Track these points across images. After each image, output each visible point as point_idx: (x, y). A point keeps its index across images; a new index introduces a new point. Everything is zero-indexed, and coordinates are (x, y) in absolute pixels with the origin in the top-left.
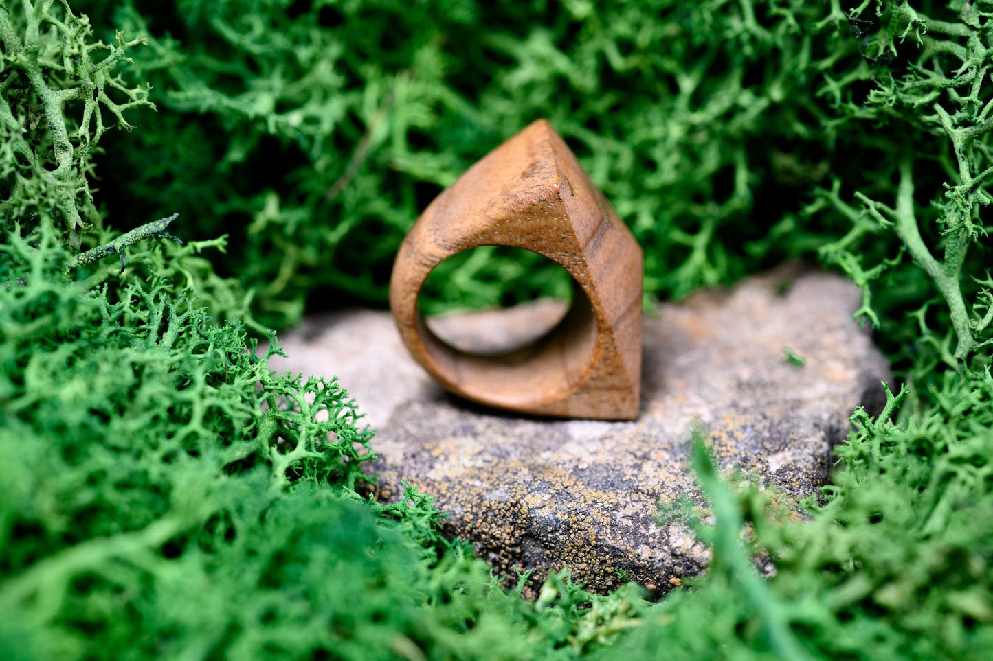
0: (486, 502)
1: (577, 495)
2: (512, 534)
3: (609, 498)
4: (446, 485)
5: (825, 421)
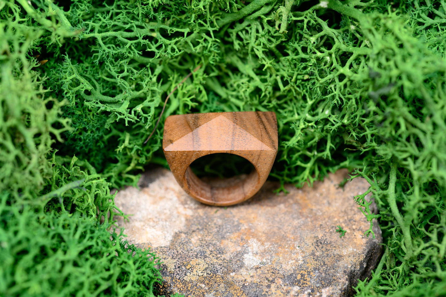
4: (190, 285)
5: (349, 269)
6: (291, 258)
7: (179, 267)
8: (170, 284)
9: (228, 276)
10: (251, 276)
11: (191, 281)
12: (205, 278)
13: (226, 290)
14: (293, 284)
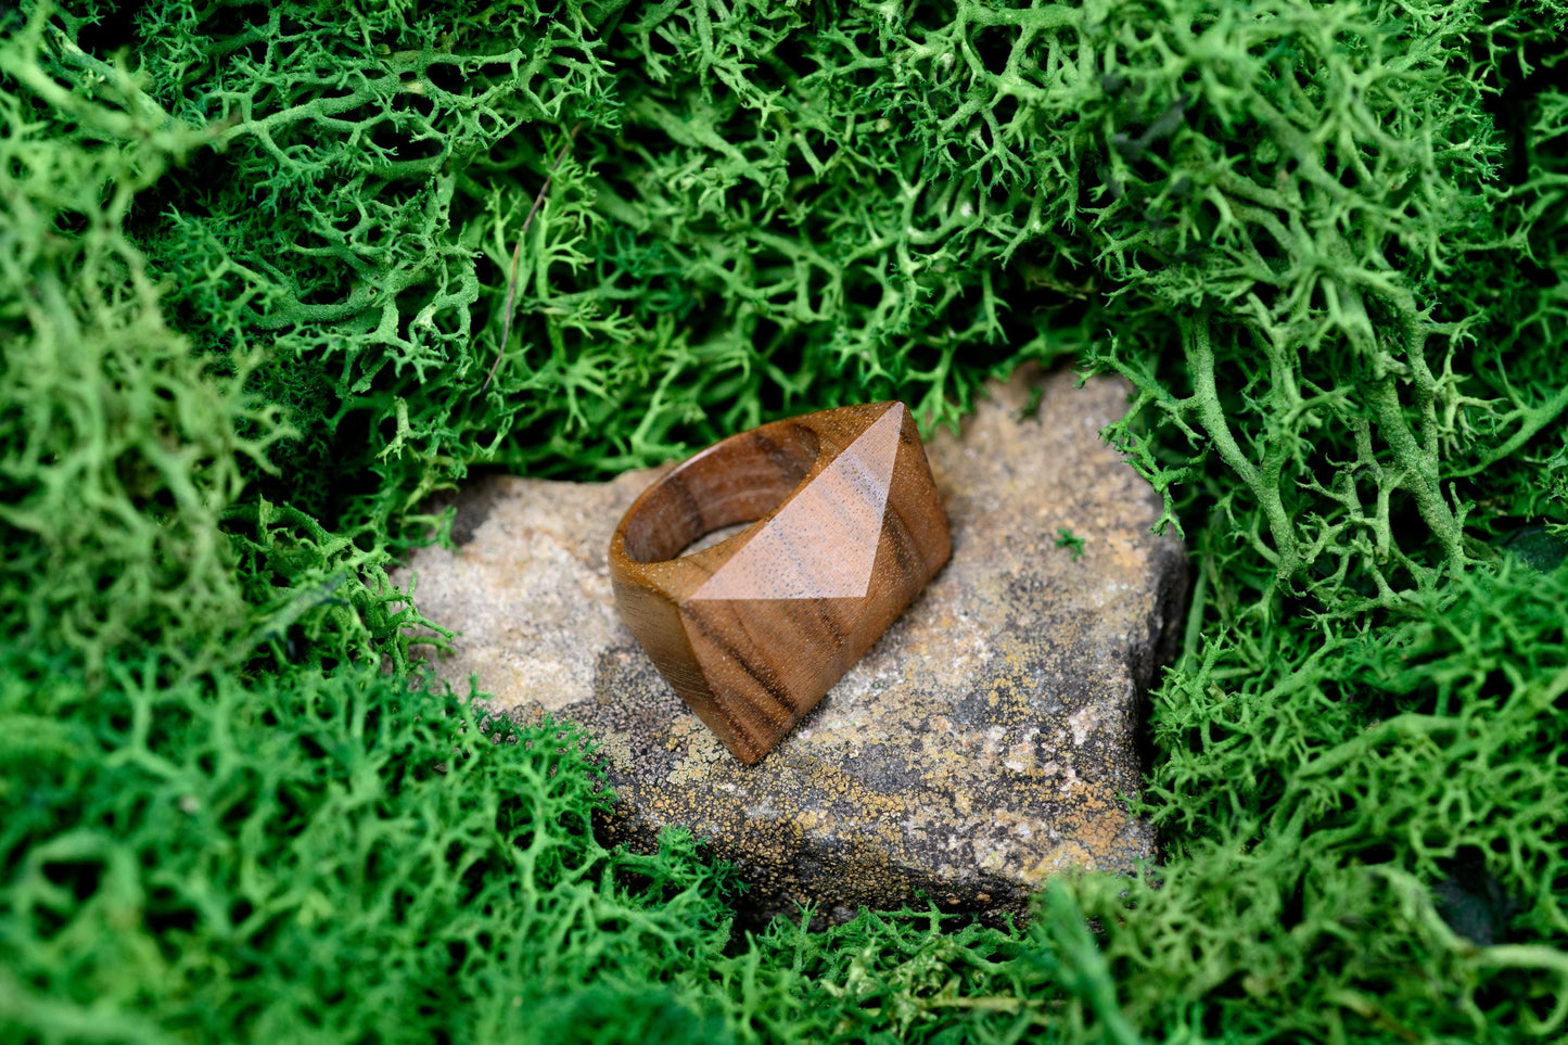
0: (749, 822)
1: (857, 805)
2: (784, 853)
3: (896, 804)
4: (692, 793)
5: (1124, 644)
6: (954, 652)
7: (644, 752)
8: (634, 805)
9: (796, 745)
10: (859, 730)
11: (692, 784)
12: (729, 763)
13: (803, 783)
14: (982, 723)
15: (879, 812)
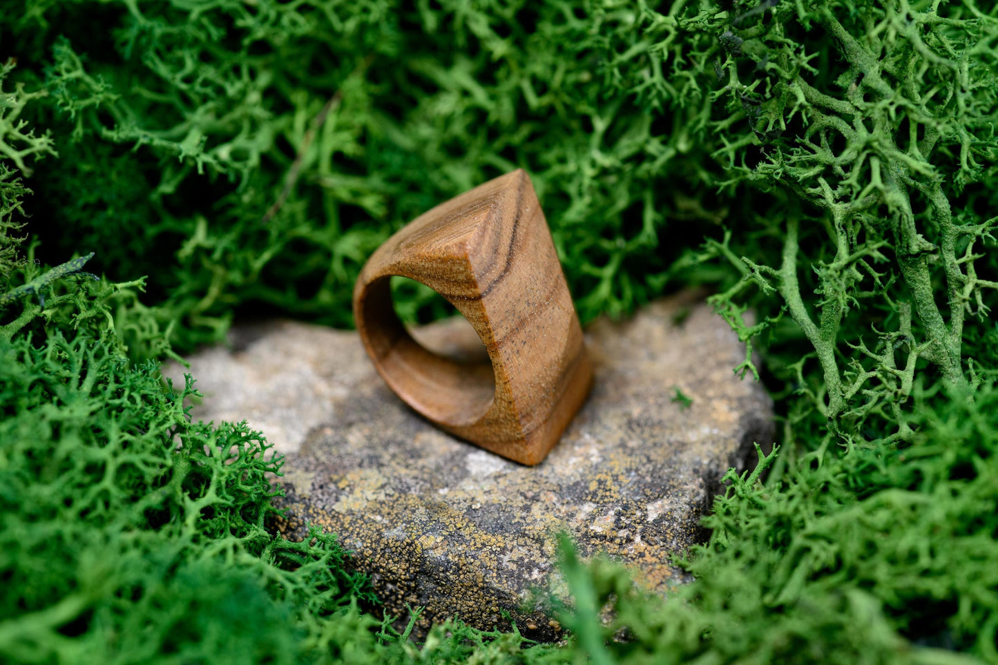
0: (384, 540)
1: (468, 538)
2: (407, 570)
3: (496, 541)
4: (349, 518)
5: (705, 467)
7: (321, 487)
8: (303, 518)
9: (435, 496)
10: (485, 492)
11: (351, 512)
12: (382, 503)
13: (431, 517)
14: (581, 500)
15: (484, 545)
